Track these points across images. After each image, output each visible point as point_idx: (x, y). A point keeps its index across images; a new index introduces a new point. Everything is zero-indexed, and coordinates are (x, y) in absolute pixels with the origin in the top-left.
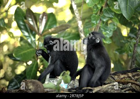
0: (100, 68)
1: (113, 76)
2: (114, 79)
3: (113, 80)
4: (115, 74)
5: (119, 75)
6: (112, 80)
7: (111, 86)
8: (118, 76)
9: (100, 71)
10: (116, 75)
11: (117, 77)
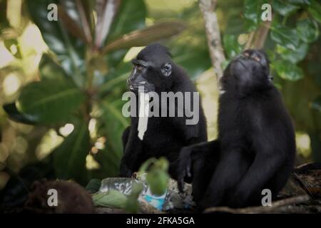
1: (300, 177)
2: (302, 185)
3: (298, 188)
4: (305, 171)
5: (319, 175)
6: (294, 187)
7: (292, 204)
8: (315, 176)
10: (308, 173)
11: (313, 179)
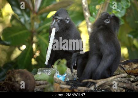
0: (108, 55)
1: (123, 66)
2: (124, 69)
3: (122, 71)
4: (125, 63)
5: (131, 65)
7: (120, 78)
8: (129, 65)
9: (108, 60)
10: (127, 64)
11: (129, 66)
